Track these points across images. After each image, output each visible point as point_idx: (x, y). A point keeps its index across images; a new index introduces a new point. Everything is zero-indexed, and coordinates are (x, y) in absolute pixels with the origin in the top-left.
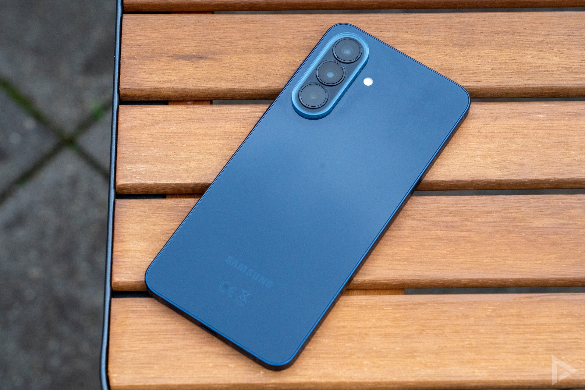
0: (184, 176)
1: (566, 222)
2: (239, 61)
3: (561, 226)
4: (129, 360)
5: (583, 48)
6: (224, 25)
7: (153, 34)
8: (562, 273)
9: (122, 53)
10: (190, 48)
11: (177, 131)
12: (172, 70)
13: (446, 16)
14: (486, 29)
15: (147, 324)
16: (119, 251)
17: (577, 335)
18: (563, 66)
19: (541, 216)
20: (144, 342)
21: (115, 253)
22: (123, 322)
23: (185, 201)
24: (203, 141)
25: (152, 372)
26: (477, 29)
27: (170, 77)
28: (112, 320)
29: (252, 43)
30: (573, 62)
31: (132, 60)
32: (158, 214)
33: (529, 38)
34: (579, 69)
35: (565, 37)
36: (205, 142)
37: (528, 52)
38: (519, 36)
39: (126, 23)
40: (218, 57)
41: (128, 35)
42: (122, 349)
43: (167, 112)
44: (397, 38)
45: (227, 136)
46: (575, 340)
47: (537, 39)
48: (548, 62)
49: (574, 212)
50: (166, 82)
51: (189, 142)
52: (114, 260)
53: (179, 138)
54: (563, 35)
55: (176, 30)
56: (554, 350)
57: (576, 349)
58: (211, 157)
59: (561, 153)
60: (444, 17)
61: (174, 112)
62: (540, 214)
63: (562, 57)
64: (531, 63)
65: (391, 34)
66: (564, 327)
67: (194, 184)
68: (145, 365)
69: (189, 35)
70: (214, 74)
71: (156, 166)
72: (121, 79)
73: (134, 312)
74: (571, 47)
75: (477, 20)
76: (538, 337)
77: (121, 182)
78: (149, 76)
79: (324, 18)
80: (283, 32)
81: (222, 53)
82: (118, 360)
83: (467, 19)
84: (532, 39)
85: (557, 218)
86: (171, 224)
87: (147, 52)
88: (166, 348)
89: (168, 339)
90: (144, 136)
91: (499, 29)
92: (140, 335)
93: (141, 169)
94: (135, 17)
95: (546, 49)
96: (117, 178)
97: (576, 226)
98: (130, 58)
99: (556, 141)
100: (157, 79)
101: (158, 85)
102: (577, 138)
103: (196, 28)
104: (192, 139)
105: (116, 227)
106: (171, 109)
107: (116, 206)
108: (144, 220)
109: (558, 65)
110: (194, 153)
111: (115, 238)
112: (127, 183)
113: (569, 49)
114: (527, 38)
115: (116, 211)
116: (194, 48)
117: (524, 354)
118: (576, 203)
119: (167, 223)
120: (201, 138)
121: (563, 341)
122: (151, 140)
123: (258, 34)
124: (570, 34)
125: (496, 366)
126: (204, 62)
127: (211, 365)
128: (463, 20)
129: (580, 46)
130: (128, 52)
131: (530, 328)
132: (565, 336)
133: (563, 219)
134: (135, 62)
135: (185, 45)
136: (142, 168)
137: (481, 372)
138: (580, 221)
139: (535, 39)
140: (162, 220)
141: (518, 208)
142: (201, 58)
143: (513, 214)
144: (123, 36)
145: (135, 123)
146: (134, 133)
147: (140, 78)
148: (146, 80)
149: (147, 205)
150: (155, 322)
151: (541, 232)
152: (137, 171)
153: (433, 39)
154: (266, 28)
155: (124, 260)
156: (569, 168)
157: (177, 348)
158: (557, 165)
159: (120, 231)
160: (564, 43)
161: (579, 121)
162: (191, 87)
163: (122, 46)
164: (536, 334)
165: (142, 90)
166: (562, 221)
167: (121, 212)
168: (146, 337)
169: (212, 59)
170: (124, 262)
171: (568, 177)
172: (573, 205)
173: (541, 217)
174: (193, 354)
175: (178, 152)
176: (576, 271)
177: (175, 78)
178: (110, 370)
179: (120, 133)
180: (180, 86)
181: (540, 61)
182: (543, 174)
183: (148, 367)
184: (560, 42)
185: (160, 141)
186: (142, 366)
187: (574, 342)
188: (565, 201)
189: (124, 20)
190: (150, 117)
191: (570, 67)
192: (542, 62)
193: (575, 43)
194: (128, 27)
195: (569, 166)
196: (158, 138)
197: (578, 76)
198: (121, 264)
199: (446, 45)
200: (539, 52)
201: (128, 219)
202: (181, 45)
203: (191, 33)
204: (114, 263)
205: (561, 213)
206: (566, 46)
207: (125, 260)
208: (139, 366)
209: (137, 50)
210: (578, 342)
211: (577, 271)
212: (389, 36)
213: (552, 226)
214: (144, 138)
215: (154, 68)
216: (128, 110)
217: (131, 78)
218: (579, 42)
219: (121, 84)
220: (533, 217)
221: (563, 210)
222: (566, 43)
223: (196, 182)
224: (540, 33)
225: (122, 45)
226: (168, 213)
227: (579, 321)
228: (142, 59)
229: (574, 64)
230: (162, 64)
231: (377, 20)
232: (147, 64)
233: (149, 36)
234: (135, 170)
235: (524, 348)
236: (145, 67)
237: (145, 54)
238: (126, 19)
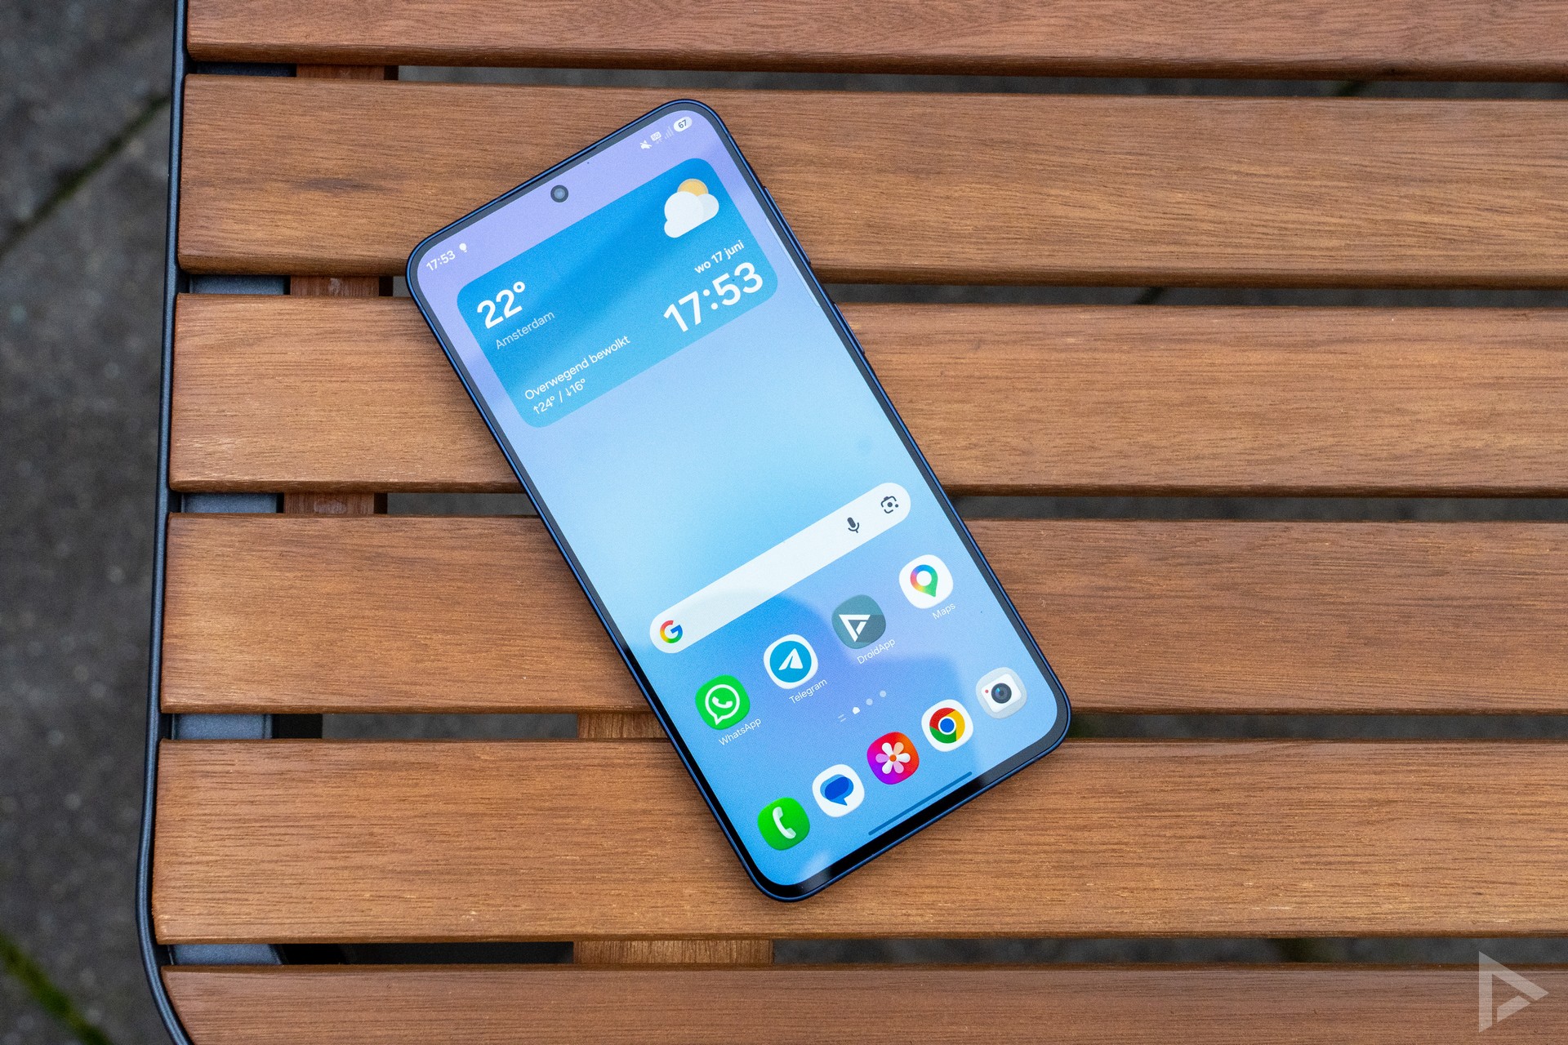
0: (316, 465)
1: (1112, 584)
2: (438, 197)
3: (1100, 593)
4: (196, 883)
5: (1169, 184)
6: (407, 109)
7: (252, 127)
8: (1098, 698)
9: (183, 169)
10: (330, 159)
11: (303, 360)
12: (294, 213)
13: (882, 101)
14: (966, 134)
15: (235, 804)
16: (176, 637)
17: (1119, 835)
18: (1126, 225)
19: (1060, 569)
20: (227, 843)
21: (166, 641)
22: (184, 797)
23: (317, 522)
24: (359, 384)
25: (245, 909)
26: (947, 133)
27: (288, 232)
28: (160, 793)
29: (466, 153)
30: (1146, 217)
31: (207, 188)
32: (259, 551)
33: (1056, 159)
34: (1156, 232)
35: (1131, 157)
36: (363, 387)
37: (1053, 192)
38: (1036, 152)
39: (191, 98)
40: (390, 184)
41: (197, 126)
42: (181, 859)
43: (280, 314)
44: (778, 151)
45: (410, 374)
46: (1115, 847)
47: (1073, 161)
48: (1094, 215)
49: (1130, 561)
50: (279, 242)
51: (329, 385)
52: (166, 655)
53: (306, 375)
54: (1129, 154)
55: (302, 119)
56: (1074, 868)
57: (1118, 865)
58: (375, 421)
59: (1109, 427)
60: (880, 104)
61: (296, 314)
62: (1058, 565)
63: (1123, 205)
64: (1058, 217)
65: (766, 140)
66: (1095, 817)
67: (338, 483)
68: (228, 895)
69: (330, 131)
70: (383, 225)
71: (255, 440)
72: (180, 233)
73: (206, 775)
74: (1143, 181)
75: (951, 111)
76: (1042, 839)
77: (181, 476)
78: (243, 226)
79: (623, 97)
80: (534, 129)
81: (400, 176)
82: (173, 884)
83: (929, 110)
84: (1062, 160)
85: (1093, 574)
86: (287, 574)
87: (239, 170)
88: (275, 858)
89: (277, 837)
90: (231, 371)
91: (995, 136)
92: (219, 828)
93: (224, 447)
94: (213, 83)
95: (1090, 184)
96: (173, 466)
97: (1132, 594)
98: (204, 183)
99: (1102, 400)
100: (259, 235)
101: (263, 250)
102: (1144, 392)
103: (346, 114)
104: (334, 379)
105: (170, 578)
106: (288, 307)
107: (171, 531)
108: (230, 564)
109: (1114, 224)
110: (338, 411)
111: (169, 606)
112: (192, 479)
113: (1140, 185)
114: (1052, 158)
115: (169, 543)
116: (340, 162)
117: (1011, 875)
118: (1134, 541)
119: (278, 574)
120: (353, 377)
121: (1092, 848)
122: (247, 380)
123: (481, 133)
124: (1143, 152)
125: (954, 902)
126: (362, 195)
127: (367, 895)
128: (919, 110)
129: (1162, 180)
130: (197, 168)
131: (1025, 819)
132: (1096, 836)
133: (1106, 576)
134: (210, 191)
135: (321, 155)
136: (226, 444)
137: (921, 915)
138: (1140, 582)
139: (1069, 160)
140: (268, 565)
141: (1015, 551)
142: (357, 187)
143: (1004, 565)
144: (186, 128)
145: (211, 340)
146: (210, 361)
147: (223, 231)
148: (235, 236)
149: (236, 530)
150: (251, 799)
151: (1058, 605)
152: (214, 453)
153: (855, 155)
154: (497, 119)
155: (186, 656)
156: (1123, 462)
157: (296, 858)
158: (1100, 454)
159: (178, 589)
160: (1129, 172)
161: (1150, 354)
162: (335, 257)
163: (184, 154)
164: (1039, 832)
165: (227, 260)
166: (1101, 582)
167: (180, 546)
168: (232, 832)
169: (380, 189)
170: (187, 660)
171: (1121, 483)
172: (1128, 545)
173: (1060, 572)
174: (332, 871)
175: (304, 408)
176: (1125, 694)
177: (298, 234)
178: (157, 904)
179: (179, 361)
180: (310, 252)
181: (1077, 213)
182: (1069, 475)
183: (237, 899)
184: (1121, 170)
185: (266, 381)
186: (222, 896)
187: (1114, 850)
188: (1112, 536)
189: (187, 92)
190: (245, 326)
191: (1138, 227)
192: (1082, 215)
193: (1153, 172)
194: (198, 107)
195: (1126, 457)
196: (261, 376)
197: (1152, 249)
198: (180, 665)
199: (880, 171)
200: (1076, 192)
201: (195, 562)
202: (312, 154)
203: (334, 127)
204: (167, 664)
205: (1103, 564)
206: (1133, 180)
207: (191, 657)
208: (217, 896)
209: (218, 164)
210: (1121, 850)
211: (1128, 694)
212: (762, 145)
213: (1081, 593)
214: (232, 375)
215: (252, 208)
216: (195, 308)
217: (204, 232)
218: (1161, 170)
219: (181, 245)
220: (1044, 572)
221: (1107, 557)
222: (1134, 171)
223: (342, 479)
224: (1080, 147)
225: (183, 151)
226: (281, 548)
227: (1125, 805)
228: (228, 187)
229: (1149, 221)
230: (272, 199)
231: (737, 107)
232: (238, 199)
233: (241, 132)
234: (211, 449)
235: (1012, 862)
236: (232, 206)
237: (236, 175)
238: (191, 87)
